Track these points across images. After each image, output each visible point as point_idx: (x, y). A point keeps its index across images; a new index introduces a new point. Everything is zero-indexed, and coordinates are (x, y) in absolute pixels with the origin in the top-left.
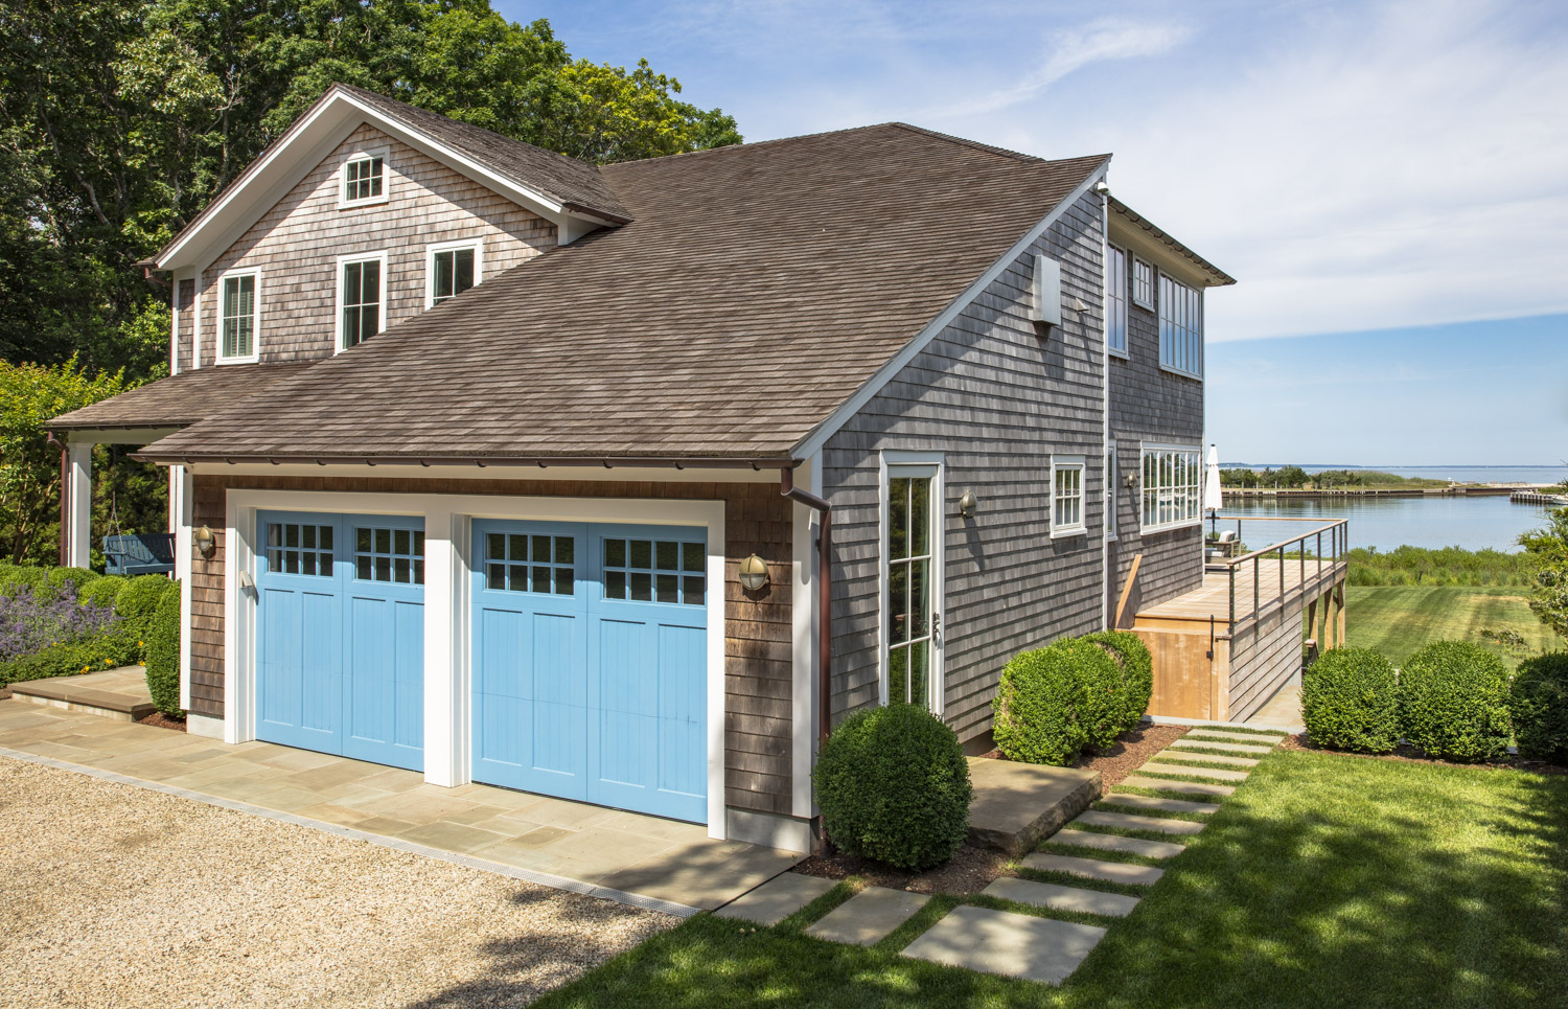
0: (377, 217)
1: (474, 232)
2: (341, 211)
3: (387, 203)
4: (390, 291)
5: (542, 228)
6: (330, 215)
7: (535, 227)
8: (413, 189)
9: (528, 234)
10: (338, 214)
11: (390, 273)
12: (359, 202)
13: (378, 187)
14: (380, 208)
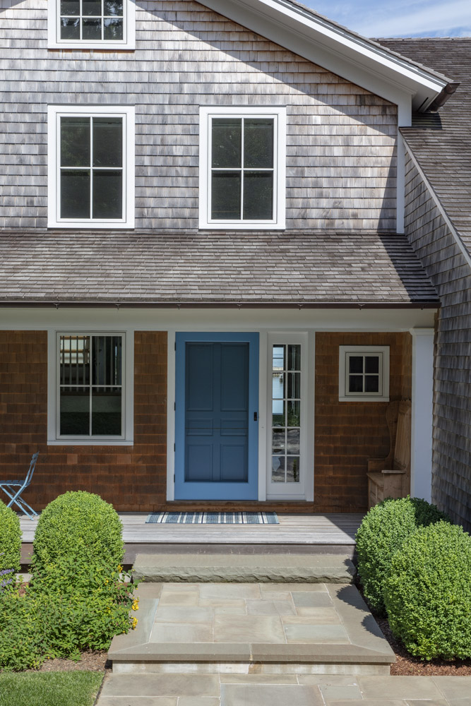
0: (115, 66)
1: (273, 100)
2: (50, 50)
3: (132, 51)
4: (139, 155)
5: (372, 105)
6: (31, 54)
7: (362, 104)
8: (176, 38)
9: (354, 110)
10: (46, 54)
11: (139, 134)
12: (81, 43)
13: (116, 30)
14: (120, 56)
